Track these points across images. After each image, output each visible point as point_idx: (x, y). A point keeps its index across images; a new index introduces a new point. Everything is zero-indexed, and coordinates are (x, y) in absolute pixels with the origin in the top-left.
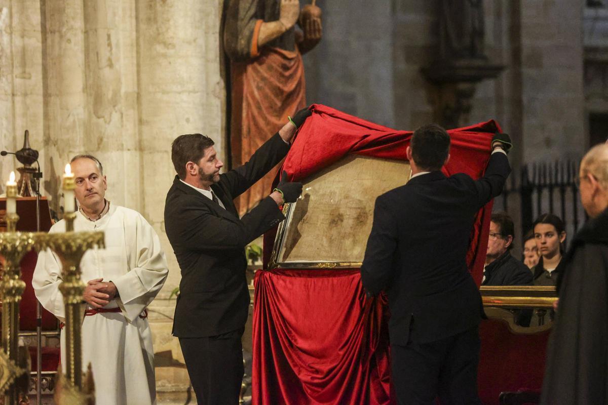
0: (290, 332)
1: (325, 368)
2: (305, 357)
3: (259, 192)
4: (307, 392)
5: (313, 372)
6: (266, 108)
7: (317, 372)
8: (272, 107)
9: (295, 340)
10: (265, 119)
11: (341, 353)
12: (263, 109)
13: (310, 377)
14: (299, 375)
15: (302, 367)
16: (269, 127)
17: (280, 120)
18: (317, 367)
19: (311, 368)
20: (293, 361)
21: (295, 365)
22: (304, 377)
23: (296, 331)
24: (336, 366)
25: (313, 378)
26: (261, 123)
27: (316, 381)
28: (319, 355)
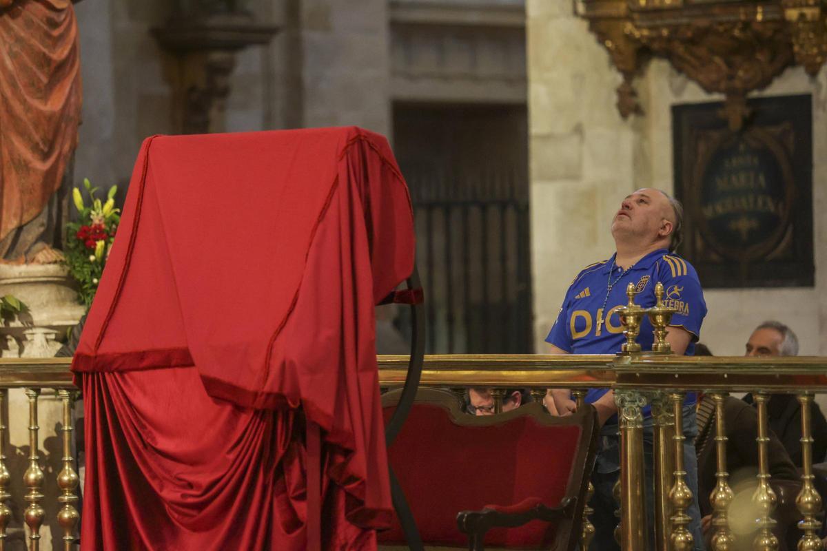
0: (143, 427)
1: (204, 479)
2: (169, 464)
3: (15, 215)
4: (174, 518)
5: (183, 487)
6: (25, 86)
7: (190, 485)
8: (33, 85)
9: (153, 439)
10: (24, 102)
11: (232, 456)
12: (20, 86)
13: (179, 494)
14: (161, 491)
15: (164, 478)
16: (30, 115)
17: (46, 104)
18: (191, 478)
19: (181, 480)
20: (150, 470)
21: (155, 477)
22: (169, 494)
23: (151, 423)
24: (222, 477)
25: (183, 496)
26: (18, 108)
27: (190, 500)
28: (192, 461)
